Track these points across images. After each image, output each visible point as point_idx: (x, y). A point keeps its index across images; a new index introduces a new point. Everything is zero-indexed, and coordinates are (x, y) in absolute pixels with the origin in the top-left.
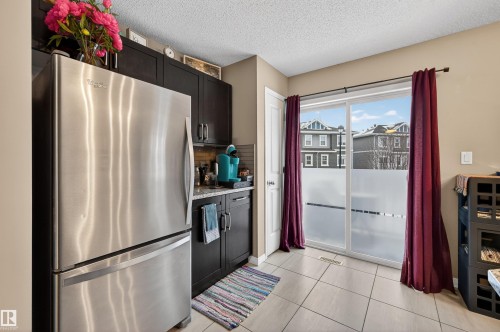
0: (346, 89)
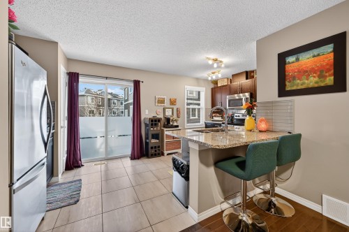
0: (107, 78)
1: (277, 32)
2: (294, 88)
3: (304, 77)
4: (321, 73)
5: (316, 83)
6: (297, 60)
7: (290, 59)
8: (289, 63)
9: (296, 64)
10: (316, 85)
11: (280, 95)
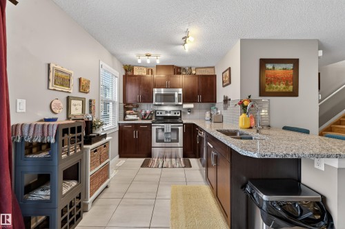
1: (259, 40)
2: (271, 90)
3: (277, 83)
4: (286, 82)
5: (284, 88)
6: (274, 68)
7: (269, 66)
8: (268, 69)
9: (273, 72)
10: (284, 90)
11: (261, 95)
